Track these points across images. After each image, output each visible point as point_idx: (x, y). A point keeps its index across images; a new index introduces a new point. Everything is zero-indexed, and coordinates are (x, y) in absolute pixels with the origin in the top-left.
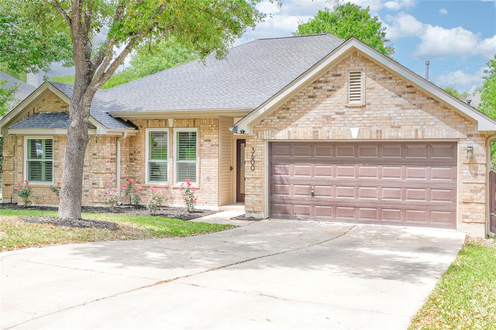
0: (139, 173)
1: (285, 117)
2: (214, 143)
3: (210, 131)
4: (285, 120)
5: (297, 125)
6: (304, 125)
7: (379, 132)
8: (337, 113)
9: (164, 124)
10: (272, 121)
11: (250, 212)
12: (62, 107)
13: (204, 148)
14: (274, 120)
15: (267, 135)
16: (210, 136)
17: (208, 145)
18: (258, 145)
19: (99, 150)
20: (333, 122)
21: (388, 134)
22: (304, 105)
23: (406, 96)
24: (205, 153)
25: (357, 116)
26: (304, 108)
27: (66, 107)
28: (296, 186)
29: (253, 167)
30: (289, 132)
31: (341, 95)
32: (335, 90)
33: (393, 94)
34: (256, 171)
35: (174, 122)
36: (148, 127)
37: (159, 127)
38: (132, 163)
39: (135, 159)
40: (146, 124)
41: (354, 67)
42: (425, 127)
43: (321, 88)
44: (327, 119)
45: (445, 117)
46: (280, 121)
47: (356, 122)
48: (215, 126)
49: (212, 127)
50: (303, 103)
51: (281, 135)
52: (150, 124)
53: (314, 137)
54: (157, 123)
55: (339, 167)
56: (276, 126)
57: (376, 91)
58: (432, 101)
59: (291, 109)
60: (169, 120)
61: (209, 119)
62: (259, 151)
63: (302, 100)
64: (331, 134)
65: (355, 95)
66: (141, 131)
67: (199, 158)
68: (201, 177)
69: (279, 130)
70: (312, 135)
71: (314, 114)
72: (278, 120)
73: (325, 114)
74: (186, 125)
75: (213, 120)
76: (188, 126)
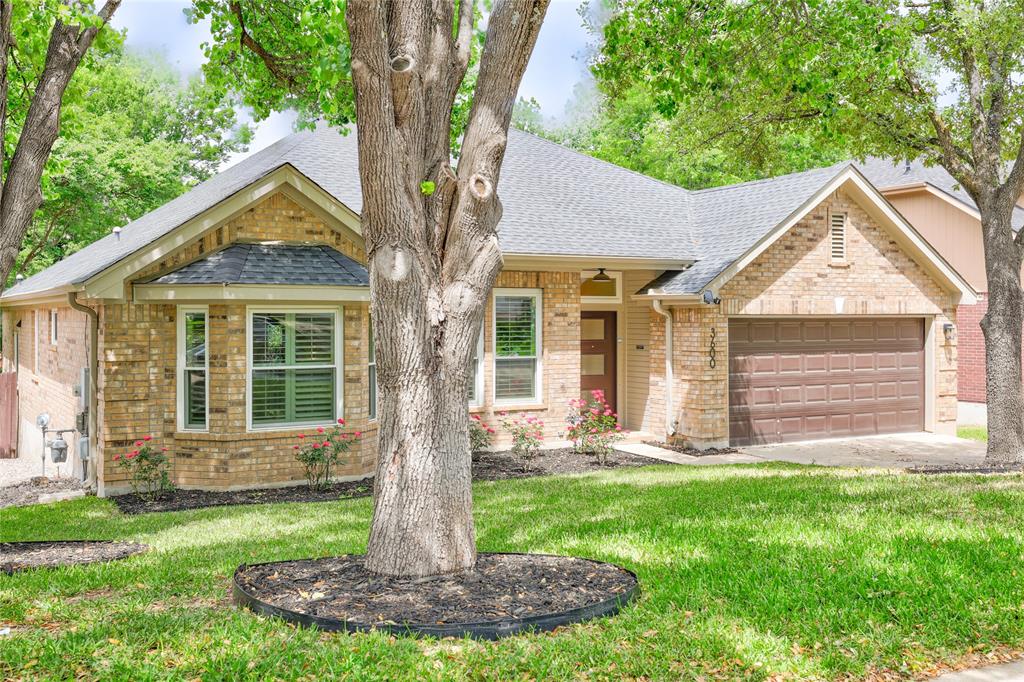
1: (756, 278)
2: (572, 320)
3: (566, 296)
4: (756, 283)
5: (771, 291)
6: (780, 292)
7: (864, 304)
8: (819, 275)
10: (738, 284)
11: (709, 440)
12: (310, 232)
13: (555, 328)
14: (741, 283)
15: (732, 308)
16: (565, 305)
17: (562, 324)
18: (719, 325)
20: (815, 288)
21: (875, 308)
22: (780, 260)
23: (889, 255)
24: (557, 338)
25: (841, 280)
26: (780, 265)
27: (321, 233)
28: (757, 389)
29: (713, 363)
30: (762, 302)
31: (824, 247)
32: (816, 240)
33: (876, 251)
34: (718, 368)
41: (838, 209)
42: (907, 298)
43: (800, 235)
44: (808, 283)
45: (924, 286)
46: (749, 284)
47: (840, 289)
48: (574, 286)
49: (569, 288)
50: (778, 256)
51: (752, 308)
53: (793, 311)
55: (809, 356)
56: (744, 292)
57: (860, 245)
58: (913, 264)
59: (763, 265)
61: (565, 273)
62: (721, 335)
64: (813, 306)
65: (838, 252)
68: (551, 386)
69: (749, 298)
70: (791, 307)
71: (793, 275)
72: (746, 283)
73: (807, 276)
74: (521, 284)
75: (570, 275)
76: (525, 286)
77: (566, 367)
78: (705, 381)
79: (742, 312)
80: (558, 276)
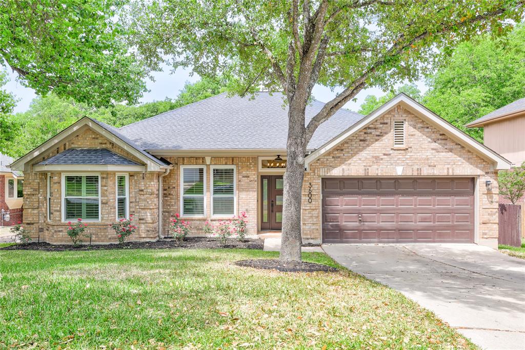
0: (175, 207)
1: (339, 157)
2: (252, 179)
3: (248, 168)
4: (339, 159)
5: (350, 164)
6: (356, 164)
7: (419, 170)
8: (384, 155)
9: (201, 162)
10: (327, 160)
11: (308, 239)
12: (101, 144)
13: (243, 183)
14: (329, 160)
15: (323, 173)
16: (248, 172)
17: (246, 181)
18: (314, 181)
19: (147, 186)
20: (381, 161)
21: (426, 172)
22: (356, 147)
23: (439, 142)
24: (243, 187)
25: (401, 157)
26: (356, 150)
27: (106, 144)
28: (345, 215)
29: (310, 200)
30: (343, 169)
31: (389, 139)
32: (382, 136)
33: (429, 140)
34: (313, 203)
35: (211, 159)
36: (183, 164)
37: (196, 164)
38: (166, 198)
39: (169, 194)
40: (181, 161)
41: (398, 118)
42: (454, 166)
43: (371, 133)
44: (376, 159)
45: (469, 159)
46: (335, 160)
47: (400, 162)
48: (253, 164)
50: (355, 145)
51: (336, 172)
52: (185, 161)
53: (365, 174)
54: (193, 161)
55: (382, 198)
56: (331, 164)
57: (416, 137)
58: (460, 146)
59: (344, 150)
60: (206, 157)
61: (248, 158)
62: (316, 186)
63: (354, 143)
64: (380, 171)
65: (399, 139)
66: (176, 168)
67: (238, 192)
68: (240, 209)
69: (334, 167)
70: (363, 172)
71: (365, 155)
72: (333, 159)
73: (375, 155)
74: (224, 163)
75: (251, 159)
76: (226, 164)
77: (248, 201)
78: (306, 209)
79: (328, 175)
80: (244, 159)
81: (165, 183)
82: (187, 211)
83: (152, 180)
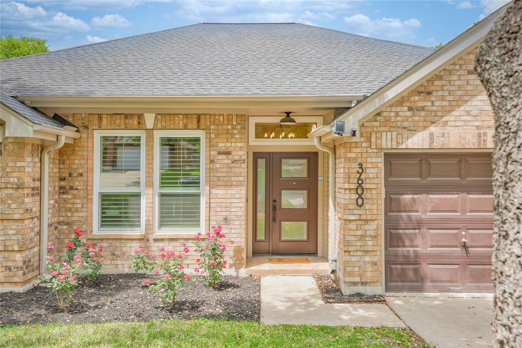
0: (81, 214)
1: (423, 108)
2: (237, 158)
3: (229, 136)
4: (423, 113)
5: (446, 123)
6: (459, 123)
9: (136, 123)
10: (397, 114)
11: (355, 284)
13: (218, 166)
14: (401, 114)
15: (388, 141)
16: (228, 144)
17: (226, 161)
18: (369, 160)
19: (8, 170)
22: (459, 87)
24: (219, 175)
26: (459, 93)
28: (432, 231)
29: (360, 201)
30: (431, 135)
34: (367, 206)
35: (156, 118)
36: (100, 128)
37: (126, 128)
38: (65, 196)
39: (71, 188)
40: (96, 122)
46: (414, 115)
48: (239, 127)
49: (233, 128)
50: (457, 83)
51: (417, 142)
52: (104, 122)
53: (479, 144)
54: (119, 121)
56: (406, 124)
59: (434, 94)
60: (146, 116)
61: (228, 115)
62: (372, 171)
63: (455, 78)
66: (84, 136)
67: (208, 184)
68: (213, 218)
69: (413, 130)
70: (475, 141)
71: (479, 103)
72: (409, 114)
74: (181, 126)
75: (234, 117)
76: (185, 128)
77: (229, 201)
78: (350, 221)
79: (403, 146)
80: (221, 118)
81: (62, 166)
82: (106, 221)
83: (20, 157)
